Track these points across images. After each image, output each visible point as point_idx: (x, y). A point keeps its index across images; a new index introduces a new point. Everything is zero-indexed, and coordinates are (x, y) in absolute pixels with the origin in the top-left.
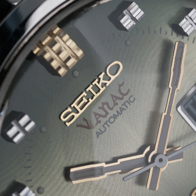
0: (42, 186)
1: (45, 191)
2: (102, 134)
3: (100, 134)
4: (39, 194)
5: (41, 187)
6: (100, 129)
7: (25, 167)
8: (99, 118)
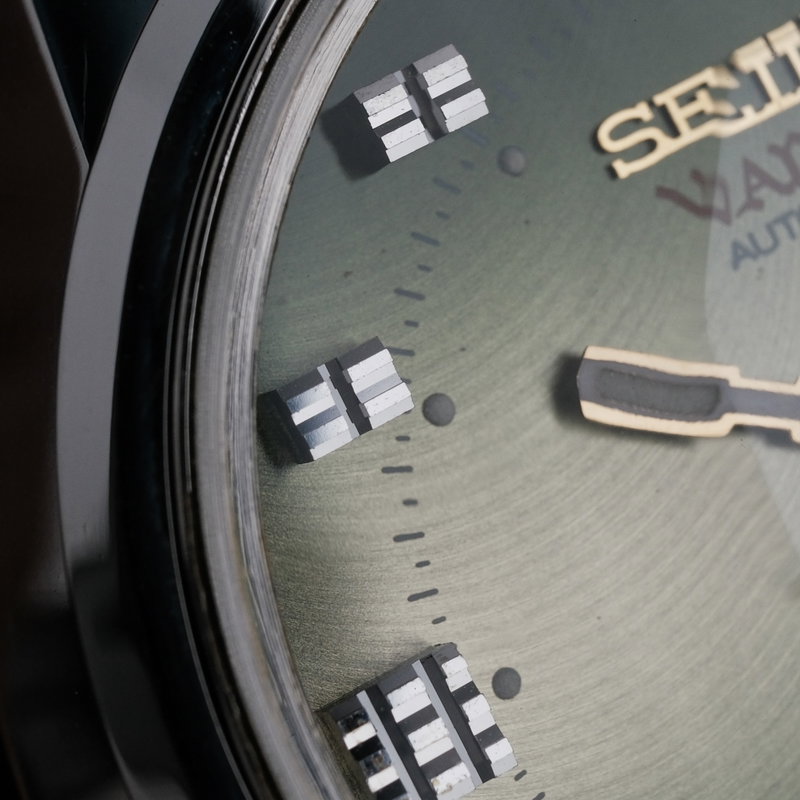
0: (449, 394)
1: (457, 418)
2: (754, 257)
3: (747, 254)
4: (428, 423)
5: (441, 395)
6: (751, 237)
7: (399, 292)
8: (757, 187)
